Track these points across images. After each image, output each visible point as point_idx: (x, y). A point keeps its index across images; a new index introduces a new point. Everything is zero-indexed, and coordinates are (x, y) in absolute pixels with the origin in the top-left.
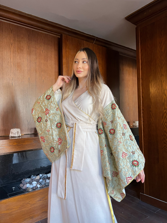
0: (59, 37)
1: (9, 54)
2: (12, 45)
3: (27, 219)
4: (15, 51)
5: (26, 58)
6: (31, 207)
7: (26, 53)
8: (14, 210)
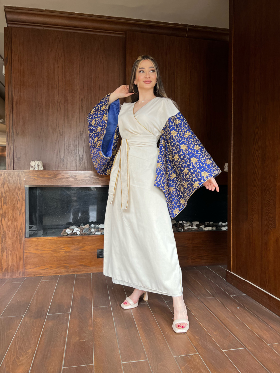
0: (124, 36)
1: (57, 71)
2: (60, 58)
3: (60, 267)
4: (63, 66)
5: (78, 73)
6: (64, 255)
7: (78, 66)
8: (44, 252)
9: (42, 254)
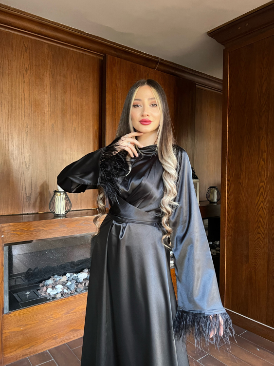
0: (102, 58)
1: (23, 87)
2: (26, 71)
3: (48, 340)
4: (31, 82)
5: (49, 92)
6: (53, 323)
7: (49, 84)
8: (29, 326)
9: (25, 330)
